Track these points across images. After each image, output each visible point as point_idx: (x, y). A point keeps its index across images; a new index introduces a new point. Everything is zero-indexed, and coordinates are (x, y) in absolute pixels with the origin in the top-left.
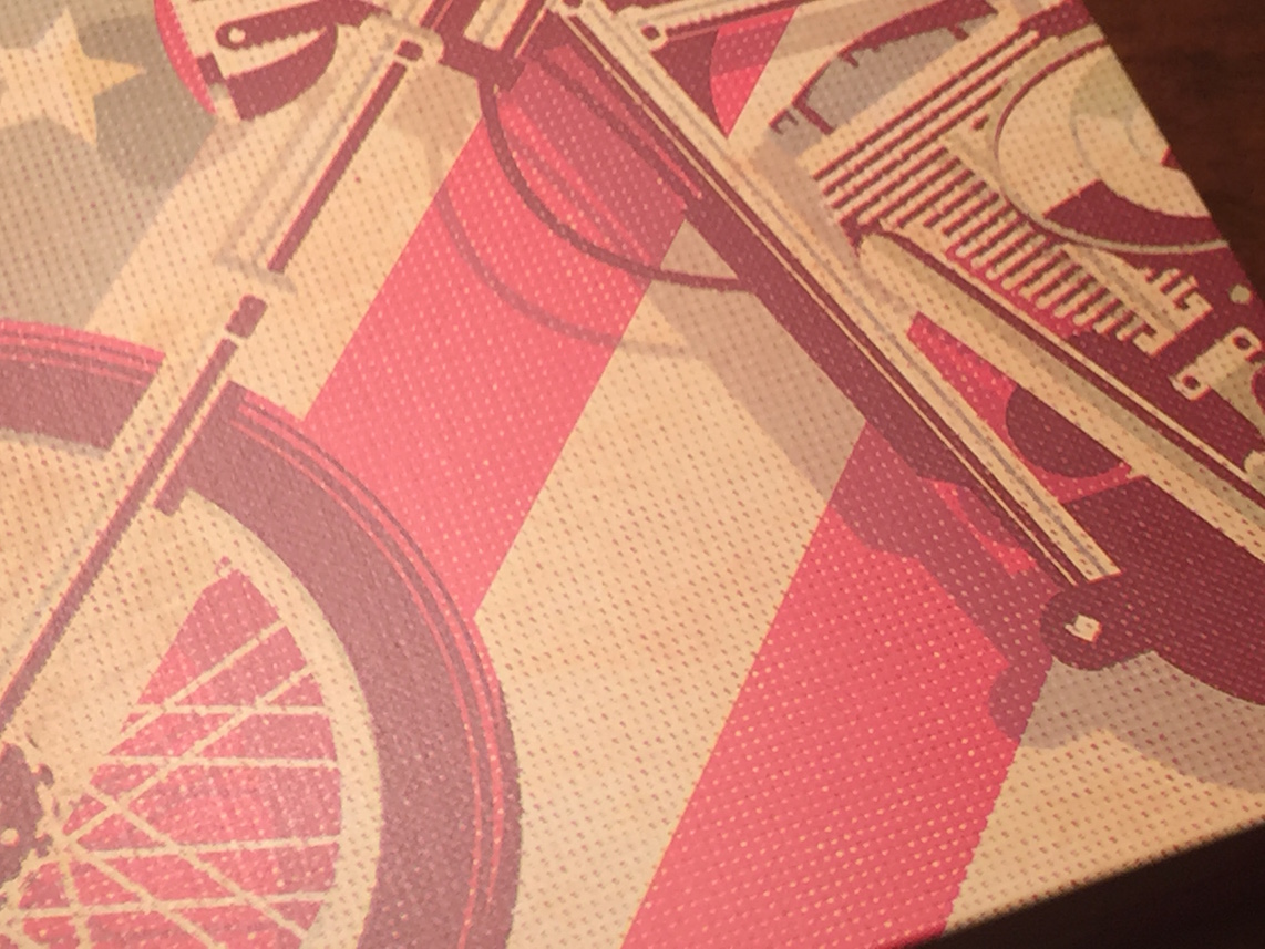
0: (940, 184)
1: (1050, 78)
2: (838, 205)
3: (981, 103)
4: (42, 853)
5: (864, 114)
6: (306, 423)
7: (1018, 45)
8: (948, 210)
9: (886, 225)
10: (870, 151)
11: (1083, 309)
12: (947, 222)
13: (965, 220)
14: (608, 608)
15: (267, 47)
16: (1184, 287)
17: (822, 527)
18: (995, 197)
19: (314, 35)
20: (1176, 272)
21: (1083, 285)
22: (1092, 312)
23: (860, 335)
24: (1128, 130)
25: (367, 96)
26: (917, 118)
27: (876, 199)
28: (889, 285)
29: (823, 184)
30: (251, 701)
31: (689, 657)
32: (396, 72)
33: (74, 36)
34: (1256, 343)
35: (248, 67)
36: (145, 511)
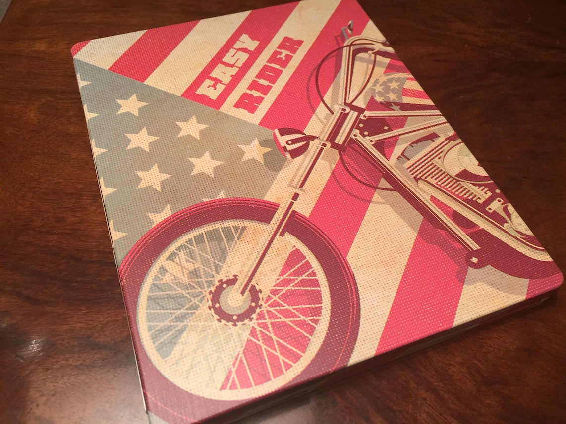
0: (433, 170)
1: (452, 149)
2: (412, 174)
3: (439, 154)
4: (260, 308)
5: (416, 157)
6: (309, 218)
7: (445, 143)
8: (435, 175)
9: (423, 178)
10: (418, 163)
11: (465, 194)
12: (435, 177)
13: (439, 177)
14: (374, 256)
15: (296, 144)
16: (486, 190)
17: (417, 239)
18: (444, 172)
19: (305, 142)
20: (483, 187)
21: (465, 190)
22: (467, 195)
23: (420, 200)
24: (470, 159)
25: (316, 154)
26: (426, 157)
27: (420, 173)
28: (424, 190)
29: (409, 170)
30: (302, 276)
31: (392, 266)
32: (322, 149)
33: (258, 143)
34: (502, 201)
35: (293, 148)
36: (278, 236)
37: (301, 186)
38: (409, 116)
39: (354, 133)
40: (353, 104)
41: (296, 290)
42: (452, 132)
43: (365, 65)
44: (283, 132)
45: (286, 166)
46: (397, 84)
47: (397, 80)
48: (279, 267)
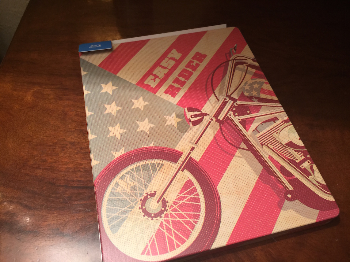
0: (272, 140)
1: (285, 128)
2: (260, 141)
3: (277, 130)
4: (167, 211)
5: (263, 131)
6: (199, 162)
7: (282, 124)
8: (273, 143)
9: (266, 144)
10: (264, 135)
11: (289, 156)
12: (273, 144)
13: (275, 144)
14: (232, 188)
15: (196, 118)
16: (301, 155)
17: (258, 180)
18: (279, 142)
19: (201, 117)
20: (301, 153)
21: (289, 153)
22: (290, 157)
23: (263, 157)
24: (295, 135)
25: (207, 124)
26: (269, 132)
27: (265, 141)
28: (266, 151)
29: (258, 139)
30: (191, 195)
31: (242, 195)
32: (210, 122)
33: (175, 115)
34: (310, 162)
35: (194, 120)
36: (180, 171)
37: (196, 143)
38: (263, 106)
39: (230, 114)
40: (231, 96)
41: (187, 203)
42: (286, 118)
43: (241, 72)
44: (190, 110)
45: (189, 131)
46: (258, 85)
47: (258, 83)
48: (179, 189)
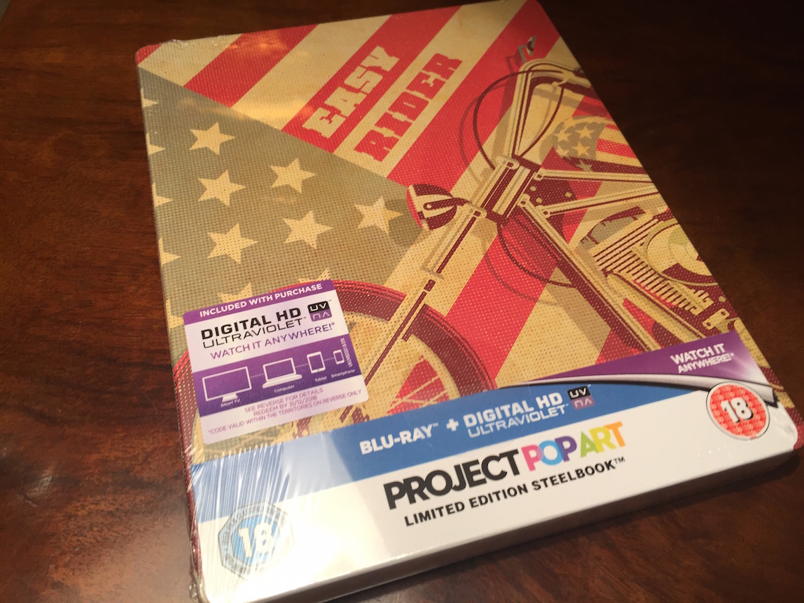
0: (630, 261)
1: (662, 233)
3: (641, 239)
5: (608, 240)
6: (447, 317)
7: (652, 223)
8: (633, 269)
9: (616, 271)
10: (610, 250)
11: (675, 300)
12: (633, 272)
13: (638, 272)
15: (437, 210)
16: (705, 296)
17: (599, 359)
18: (647, 266)
19: (450, 208)
20: (703, 291)
21: (674, 293)
22: (678, 301)
23: (608, 303)
24: (686, 249)
25: (465, 226)
26: (623, 242)
27: (612, 264)
28: (615, 289)
29: (596, 259)
32: (473, 219)
33: (384, 204)
34: (728, 314)
35: (432, 215)
36: (399, 340)
37: (439, 271)
38: (604, 180)
39: (522, 200)
40: (524, 157)
42: (664, 208)
43: (546, 101)
44: (421, 190)
45: (419, 240)
46: (590, 132)
47: (591, 126)
48: (398, 385)
